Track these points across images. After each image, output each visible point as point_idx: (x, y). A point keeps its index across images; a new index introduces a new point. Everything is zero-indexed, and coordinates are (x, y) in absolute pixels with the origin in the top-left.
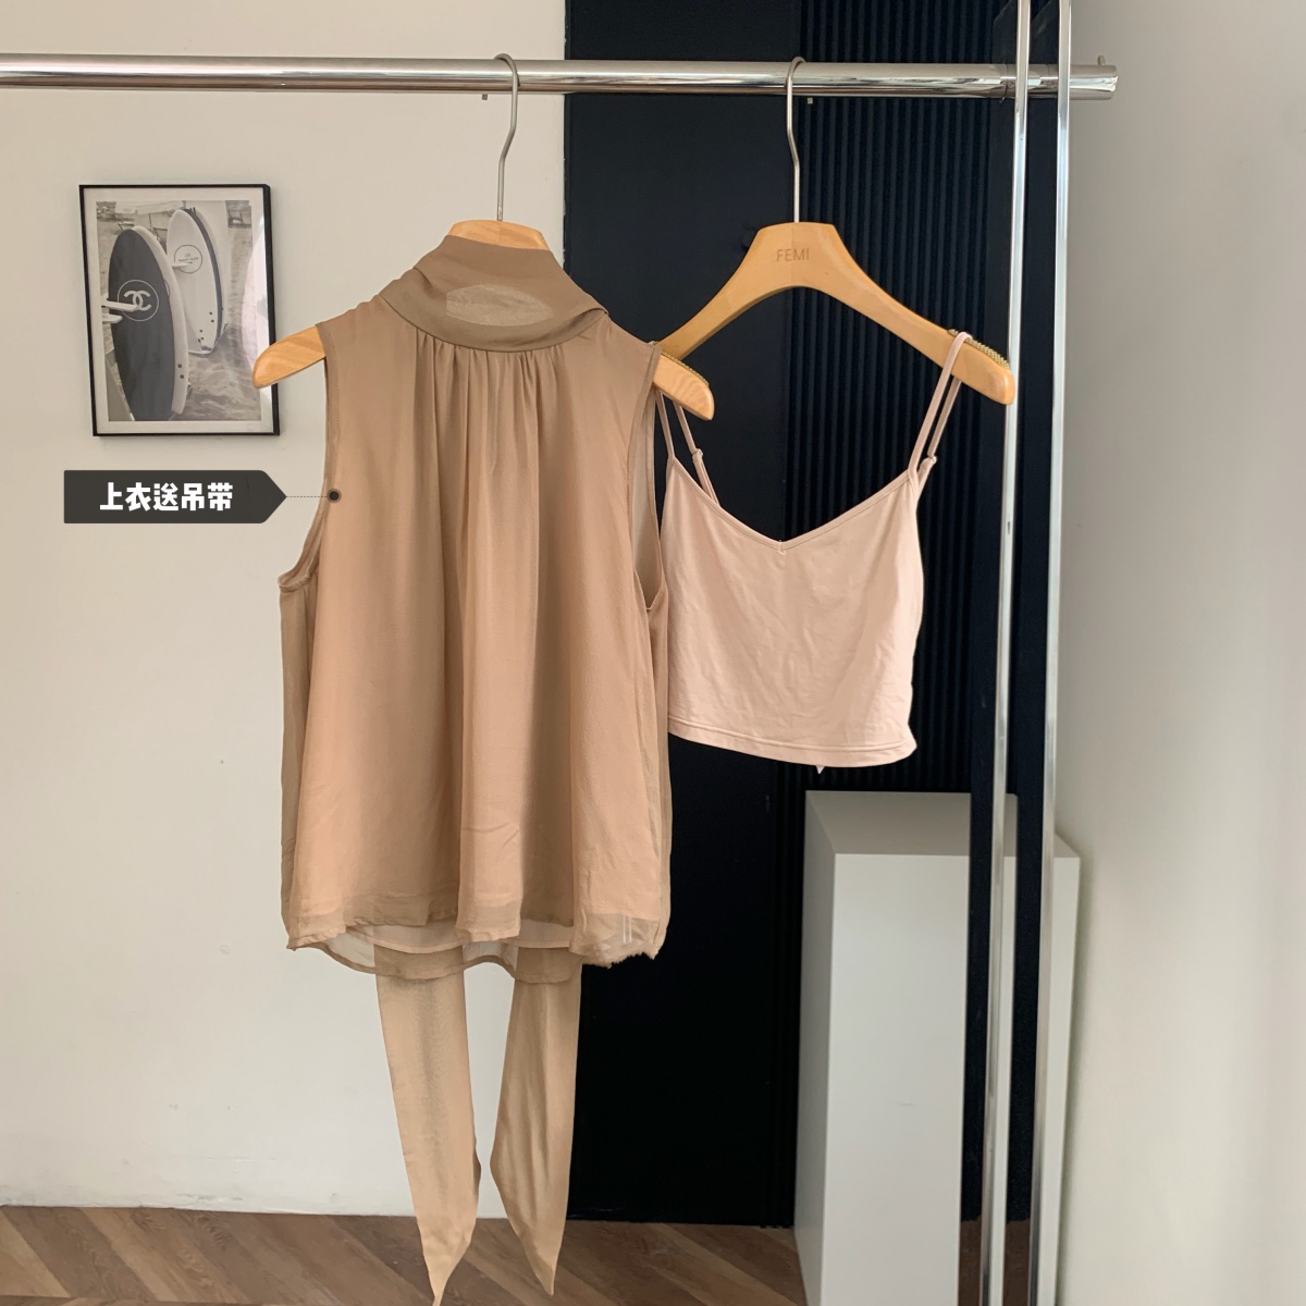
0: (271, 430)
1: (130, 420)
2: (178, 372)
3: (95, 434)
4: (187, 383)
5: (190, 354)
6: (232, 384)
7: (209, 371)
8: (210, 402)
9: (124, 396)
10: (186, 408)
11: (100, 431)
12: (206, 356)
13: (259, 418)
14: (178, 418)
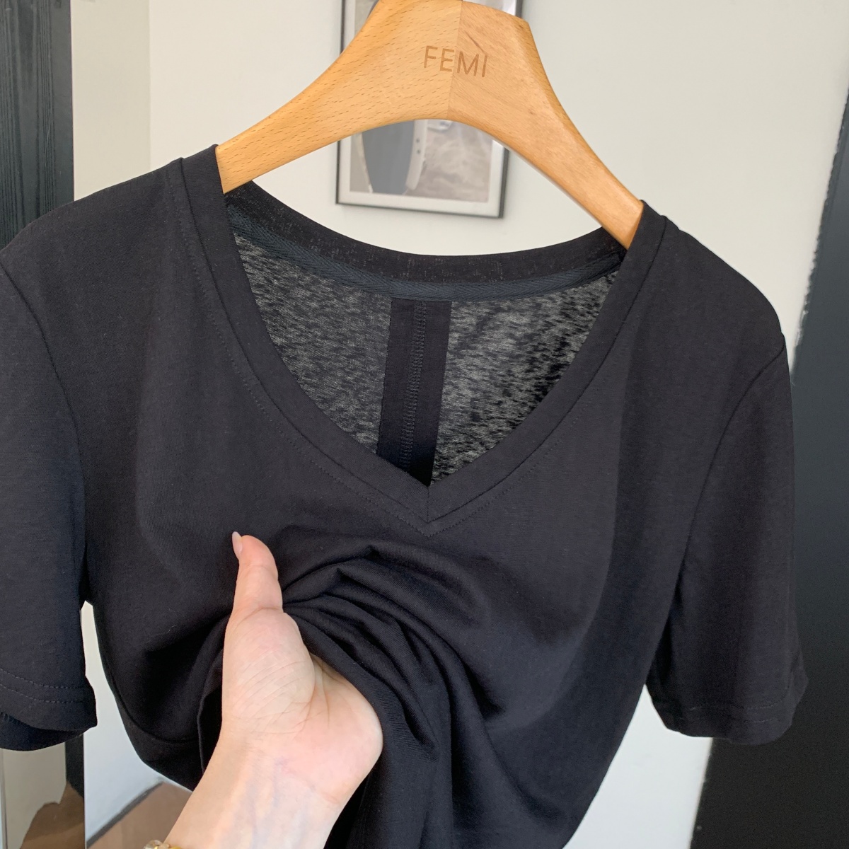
0: (495, 212)
1: (368, 191)
2: (416, 147)
3: (337, 202)
4: (422, 158)
5: (429, 129)
6: (465, 163)
7: (445, 147)
8: (442, 180)
9: (364, 167)
10: (420, 185)
11: (343, 199)
12: (444, 131)
13: (486, 200)
14: (411, 193)
